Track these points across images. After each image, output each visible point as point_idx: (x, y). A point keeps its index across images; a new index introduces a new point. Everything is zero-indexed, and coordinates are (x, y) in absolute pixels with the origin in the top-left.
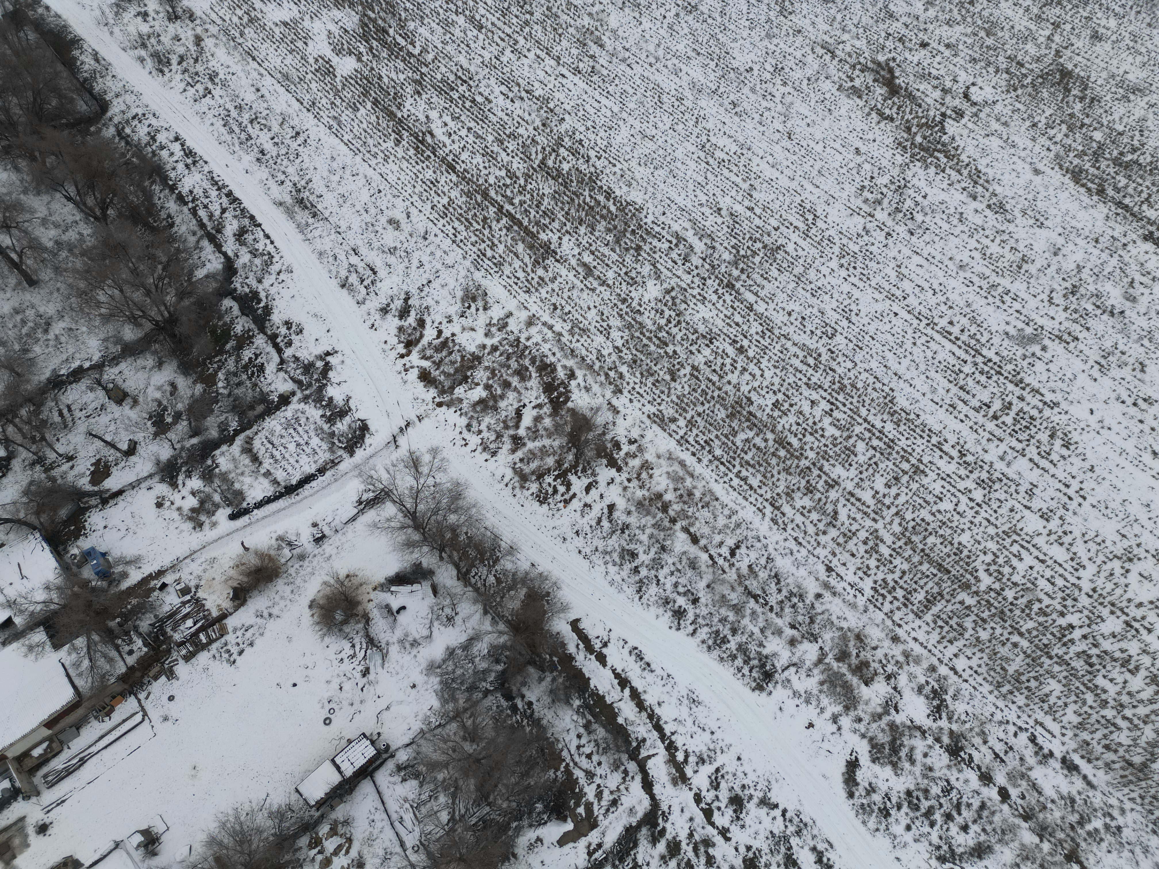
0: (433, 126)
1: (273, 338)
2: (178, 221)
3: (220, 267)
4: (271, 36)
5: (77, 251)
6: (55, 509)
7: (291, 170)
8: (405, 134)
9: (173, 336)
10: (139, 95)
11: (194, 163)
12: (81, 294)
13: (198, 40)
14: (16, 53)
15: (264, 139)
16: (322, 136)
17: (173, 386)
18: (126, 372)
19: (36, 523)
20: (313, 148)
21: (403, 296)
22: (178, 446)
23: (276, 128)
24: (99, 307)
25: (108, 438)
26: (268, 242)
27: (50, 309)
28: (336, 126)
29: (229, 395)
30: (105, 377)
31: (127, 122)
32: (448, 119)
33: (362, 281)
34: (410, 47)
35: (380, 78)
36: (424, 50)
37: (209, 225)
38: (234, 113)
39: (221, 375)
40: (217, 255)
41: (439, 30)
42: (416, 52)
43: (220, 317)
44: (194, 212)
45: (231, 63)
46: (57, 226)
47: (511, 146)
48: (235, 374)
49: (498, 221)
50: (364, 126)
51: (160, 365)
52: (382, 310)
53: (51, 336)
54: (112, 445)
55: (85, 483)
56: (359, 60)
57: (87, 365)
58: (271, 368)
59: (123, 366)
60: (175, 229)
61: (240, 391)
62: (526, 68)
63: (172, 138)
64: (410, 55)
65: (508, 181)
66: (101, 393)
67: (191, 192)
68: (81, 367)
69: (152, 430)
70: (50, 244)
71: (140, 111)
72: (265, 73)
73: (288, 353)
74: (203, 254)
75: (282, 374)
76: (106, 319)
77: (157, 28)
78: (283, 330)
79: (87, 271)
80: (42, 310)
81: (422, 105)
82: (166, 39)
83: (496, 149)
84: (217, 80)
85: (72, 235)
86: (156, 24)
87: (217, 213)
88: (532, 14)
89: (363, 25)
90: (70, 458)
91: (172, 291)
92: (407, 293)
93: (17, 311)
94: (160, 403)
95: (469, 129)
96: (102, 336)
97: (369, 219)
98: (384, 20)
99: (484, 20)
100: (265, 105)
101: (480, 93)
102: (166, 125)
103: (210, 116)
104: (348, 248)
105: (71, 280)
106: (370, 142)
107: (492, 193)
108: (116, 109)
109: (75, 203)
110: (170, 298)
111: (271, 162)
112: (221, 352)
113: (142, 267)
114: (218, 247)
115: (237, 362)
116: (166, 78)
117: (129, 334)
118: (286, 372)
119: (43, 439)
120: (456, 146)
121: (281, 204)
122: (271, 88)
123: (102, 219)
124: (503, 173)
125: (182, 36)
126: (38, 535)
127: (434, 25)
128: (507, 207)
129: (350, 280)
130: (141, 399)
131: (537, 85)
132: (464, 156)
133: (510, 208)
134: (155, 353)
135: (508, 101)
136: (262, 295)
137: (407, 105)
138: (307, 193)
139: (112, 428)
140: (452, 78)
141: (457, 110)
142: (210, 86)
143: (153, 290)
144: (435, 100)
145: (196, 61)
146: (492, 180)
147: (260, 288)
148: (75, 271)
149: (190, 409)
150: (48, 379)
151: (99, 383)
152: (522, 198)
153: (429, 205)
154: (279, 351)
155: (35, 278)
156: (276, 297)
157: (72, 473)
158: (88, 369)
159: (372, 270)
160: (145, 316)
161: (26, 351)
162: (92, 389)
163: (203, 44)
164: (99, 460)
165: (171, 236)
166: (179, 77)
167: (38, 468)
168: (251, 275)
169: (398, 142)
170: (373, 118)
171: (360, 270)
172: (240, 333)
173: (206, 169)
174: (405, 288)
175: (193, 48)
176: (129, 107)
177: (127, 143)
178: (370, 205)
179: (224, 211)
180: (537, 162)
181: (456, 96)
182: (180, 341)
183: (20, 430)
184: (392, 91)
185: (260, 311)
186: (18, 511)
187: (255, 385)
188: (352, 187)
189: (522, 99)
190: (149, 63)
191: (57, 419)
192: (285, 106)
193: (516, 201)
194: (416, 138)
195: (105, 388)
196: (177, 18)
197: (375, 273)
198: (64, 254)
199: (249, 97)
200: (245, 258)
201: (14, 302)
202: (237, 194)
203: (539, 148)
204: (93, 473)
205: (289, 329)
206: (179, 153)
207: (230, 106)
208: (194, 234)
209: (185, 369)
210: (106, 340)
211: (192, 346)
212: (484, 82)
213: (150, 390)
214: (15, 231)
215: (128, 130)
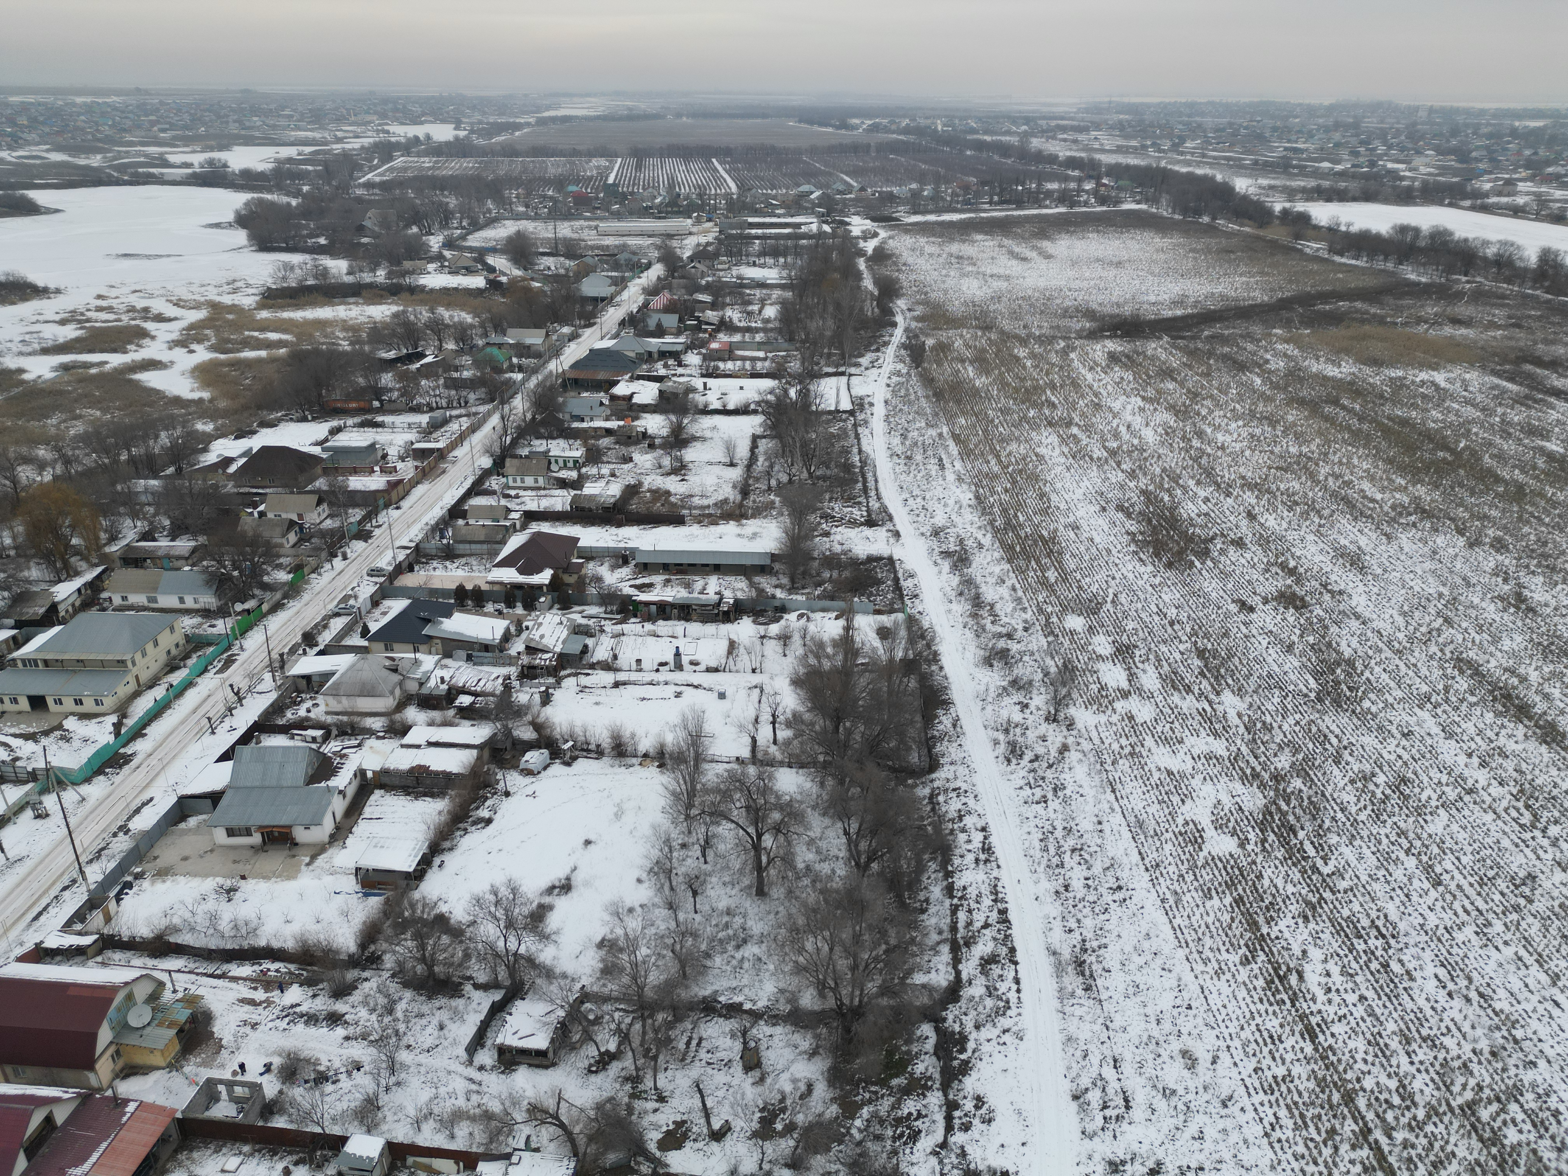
0: (1307, 968)
1: (951, 1106)
2: (932, 910)
3: (945, 984)
4: (1146, 778)
5: (818, 885)
6: (609, 1147)
7: (1088, 923)
8: (1262, 957)
9: (848, 1030)
10: (972, 772)
11: (987, 861)
12: (794, 930)
13: (1064, 748)
14: (890, 692)
15: (1076, 876)
16: (1148, 905)
17: (810, 1087)
18: (776, 1039)
19: (581, 1150)
20: (1130, 912)
21: (1151, 1164)
22: (766, 1167)
23: (1097, 869)
24: (800, 953)
25: (709, 1104)
26: (1014, 987)
27: (756, 927)
28: (1172, 902)
29: (859, 1144)
30: (754, 1031)
31: (946, 791)
32: (1335, 970)
33: (1105, 1107)
34: (1319, 863)
35: (1260, 877)
36: (1338, 873)
37: (961, 932)
38: (1059, 833)
39: (865, 1112)
40: (950, 969)
41: (1372, 861)
42: (1326, 870)
43: (909, 1042)
44: (954, 910)
45: (1085, 785)
46: (818, 852)
47: (1423, 1054)
48: (882, 1122)
49: (1354, 1147)
50: (1210, 920)
51: (813, 1054)
52: (1111, 1163)
53: (738, 955)
54: (707, 1113)
55: (653, 1137)
56: (1242, 845)
57: (747, 1006)
58: (926, 1143)
59: (778, 1030)
60: (925, 917)
61: (873, 1147)
62: (1492, 964)
63: (979, 826)
64: (1315, 869)
65: (1396, 1100)
66: (738, 1046)
67: (965, 888)
68: (741, 1004)
69: (755, 1125)
70: (801, 866)
71: (964, 787)
72: (1119, 810)
73: (958, 1138)
74: (935, 960)
75: (934, 1161)
76: (799, 969)
77: (1029, 722)
78: (969, 1105)
79: (815, 911)
80: (750, 923)
81: (1304, 933)
82: (1031, 735)
83: (1394, 1044)
84: (1060, 793)
85: (825, 868)
86: (1031, 718)
87: (978, 925)
88: (1530, 901)
89: (1267, 812)
90: (662, 1099)
91: (878, 980)
92: (1159, 1164)
93: (729, 912)
94: (783, 1100)
95: (1362, 998)
96: (782, 985)
97: (1156, 1033)
98: (1298, 819)
99: (1445, 876)
100: (1099, 841)
101: (1400, 961)
102: (981, 812)
103: (1032, 824)
104: (1108, 1053)
105: (794, 911)
106: (1208, 942)
107: (1361, 1102)
108: (941, 775)
109: (849, 840)
110: (872, 987)
111: (1071, 902)
112: (884, 1083)
113: (866, 937)
114: (956, 961)
115: (893, 1107)
116: (1009, 769)
117: (808, 1000)
118: (941, 1162)
119: (655, 1058)
120: (1331, 1009)
121: (1054, 953)
122: (1116, 828)
123: (861, 868)
124: (1393, 1084)
125: (1050, 739)
126: (572, 1165)
127: (1367, 852)
128: (1378, 1134)
129: (1090, 1096)
130: (769, 1081)
131: (1502, 993)
132: (1338, 1028)
133: (1383, 1141)
134: (817, 1037)
135: (1443, 993)
136: (971, 1045)
137: (1282, 925)
138: (1093, 959)
139: (721, 1093)
140: (1365, 922)
141: (1354, 965)
142: (1050, 796)
143: (861, 968)
144: (1326, 936)
145: (1050, 766)
146: (1368, 1083)
147: (973, 1036)
148: (805, 904)
149: (809, 1129)
150: (704, 998)
151: (744, 1033)
152: (1412, 1137)
153: (1252, 1064)
154: (949, 1128)
155: (766, 889)
156: (986, 1058)
157: (652, 1118)
158: (746, 1012)
159: (1126, 1100)
160: (835, 990)
161: (708, 955)
162: (733, 1036)
163: (1066, 754)
164: (684, 1122)
165: (916, 921)
166: (1023, 773)
167: (628, 1087)
168: (972, 1014)
169: (1245, 962)
170: (1226, 917)
171: (1110, 1090)
172: (917, 1075)
173: (995, 873)
174: (1160, 1154)
175: (1054, 753)
176: (956, 778)
177: (933, 810)
178: (1167, 1016)
179: (986, 926)
180: (1460, 1100)
181: (1360, 946)
182: (850, 1041)
183: (644, 1033)
184: (1268, 899)
185: (956, 1063)
186: (578, 1122)
187: (895, 1152)
188: (1156, 982)
189: (1468, 1000)
190: (1002, 748)
191: (682, 1046)
192: (1121, 851)
193: (1399, 1136)
194: (1275, 970)
195: (745, 1043)
196: (1054, 720)
197: (1128, 1107)
198: (806, 881)
199: (1086, 824)
200: (977, 990)
201: (732, 903)
202: (1011, 916)
203: (1472, 1082)
204: (668, 1132)
205: (977, 1107)
206: (977, 843)
207: (1059, 825)
208: (940, 933)
209: (835, 1077)
210: (782, 991)
211: (857, 1056)
212: (1413, 950)
213: (785, 1076)
214: (781, 838)
215: (941, 799)
